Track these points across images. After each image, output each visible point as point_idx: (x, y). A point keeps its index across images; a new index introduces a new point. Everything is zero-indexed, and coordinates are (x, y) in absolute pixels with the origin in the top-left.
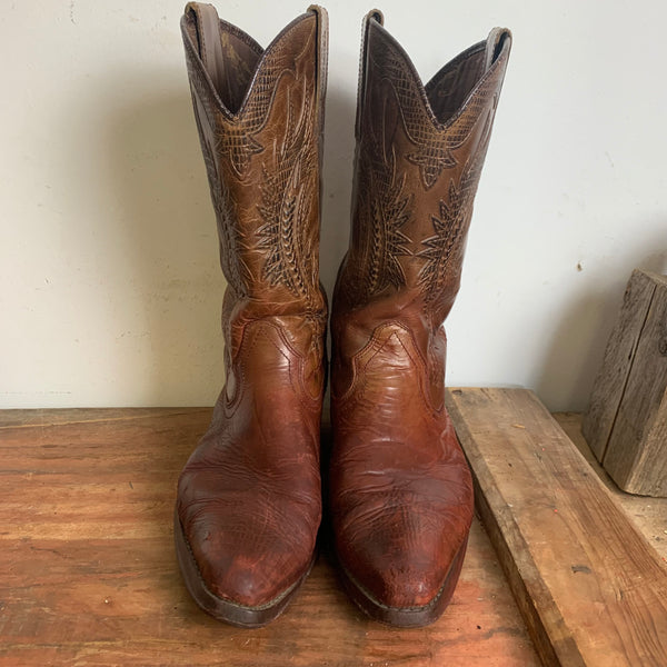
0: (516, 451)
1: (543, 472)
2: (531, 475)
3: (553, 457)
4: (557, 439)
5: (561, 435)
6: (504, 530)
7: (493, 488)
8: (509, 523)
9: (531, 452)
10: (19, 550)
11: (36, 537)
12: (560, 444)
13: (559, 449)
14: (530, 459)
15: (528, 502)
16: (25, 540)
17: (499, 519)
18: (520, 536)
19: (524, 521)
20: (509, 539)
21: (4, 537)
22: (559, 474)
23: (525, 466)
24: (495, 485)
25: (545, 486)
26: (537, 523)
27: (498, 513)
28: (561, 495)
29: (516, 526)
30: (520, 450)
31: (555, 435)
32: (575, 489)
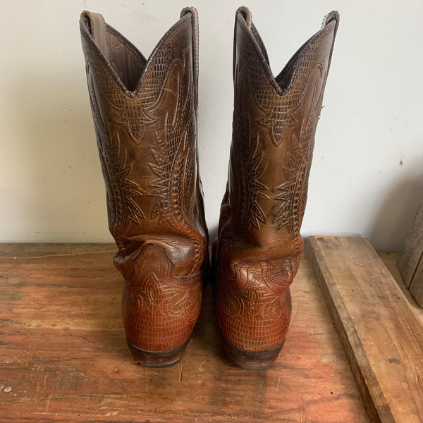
0: (356, 280)
1: (373, 296)
2: (365, 297)
3: (379, 285)
4: (382, 274)
5: (385, 270)
6: (348, 333)
7: (342, 306)
8: (352, 329)
9: (365, 281)
10: (63, 335)
11: (72, 328)
12: (384, 277)
13: (383, 280)
14: (365, 287)
15: (363, 316)
16: (66, 330)
17: (345, 326)
18: (358, 338)
19: (360, 328)
20: (351, 339)
21: (54, 328)
22: (383, 298)
23: (362, 291)
24: (343, 303)
25: (374, 305)
26: (369, 330)
27: (344, 322)
28: (383, 312)
29: (355, 332)
30: (359, 280)
31: (381, 270)
32: (392, 308)
